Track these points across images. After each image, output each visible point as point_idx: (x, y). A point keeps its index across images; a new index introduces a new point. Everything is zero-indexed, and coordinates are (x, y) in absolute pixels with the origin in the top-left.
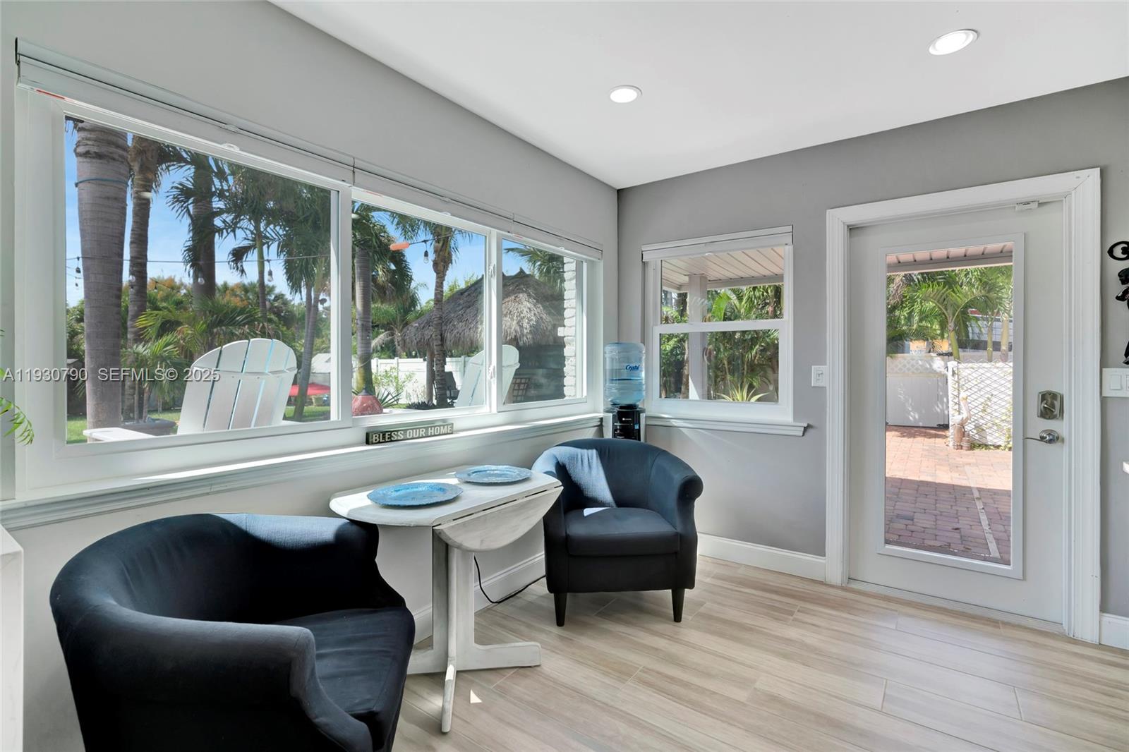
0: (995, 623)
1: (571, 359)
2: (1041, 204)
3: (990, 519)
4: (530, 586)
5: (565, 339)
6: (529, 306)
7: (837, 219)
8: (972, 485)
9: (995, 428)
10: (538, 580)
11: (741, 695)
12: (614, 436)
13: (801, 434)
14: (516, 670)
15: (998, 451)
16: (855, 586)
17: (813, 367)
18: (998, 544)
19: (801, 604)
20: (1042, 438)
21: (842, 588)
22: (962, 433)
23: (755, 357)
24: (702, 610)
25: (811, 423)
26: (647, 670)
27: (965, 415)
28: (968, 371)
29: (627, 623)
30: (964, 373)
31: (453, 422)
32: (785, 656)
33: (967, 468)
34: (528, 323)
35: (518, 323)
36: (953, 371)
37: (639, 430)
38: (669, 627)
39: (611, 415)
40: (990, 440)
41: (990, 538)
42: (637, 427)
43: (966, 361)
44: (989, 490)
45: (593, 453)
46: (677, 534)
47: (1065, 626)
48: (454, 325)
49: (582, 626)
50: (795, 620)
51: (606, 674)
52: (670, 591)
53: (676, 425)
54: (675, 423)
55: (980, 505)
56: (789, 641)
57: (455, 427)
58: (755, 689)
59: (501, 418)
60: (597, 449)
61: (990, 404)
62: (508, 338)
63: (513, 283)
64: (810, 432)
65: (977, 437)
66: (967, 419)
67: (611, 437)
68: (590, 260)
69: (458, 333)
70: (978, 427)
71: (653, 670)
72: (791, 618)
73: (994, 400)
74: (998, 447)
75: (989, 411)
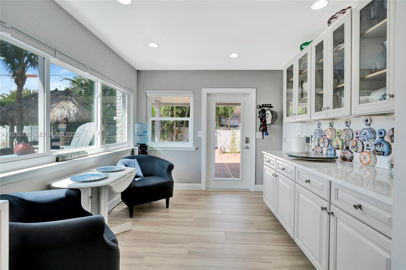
0: (237, 191)
1: (119, 128)
2: (246, 94)
3: (230, 170)
4: (113, 210)
5: (117, 121)
6: (73, 105)
7: (205, 91)
8: (225, 163)
9: (228, 148)
10: (115, 207)
11: (192, 220)
12: (139, 154)
13: (195, 150)
14: (123, 233)
15: (228, 154)
16: (208, 190)
17: (198, 131)
18: (233, 176)
19: (197, 197)
20: (246, 148)
21: (205, 191)
22: (221, 150)
23: (165, 128)
24: (173, 203)
25: (198, 147)
26: (164, 222)
27: (221, 145)
28: (222, 133)
29: (153, 212)
30: (221, 133)
31: (87, 152)
32: (198, 209)
33: (223, 158)
34: (73, 112)
35: (68, 112)
36: (219, 133)
37: (147, 152)
38: (165, 210)
39: (138, 147)
40: (227, 151)
41: (231, 174)
42: (146, 151)
43: (221, 130)
44: (228, 163)
45: (135, 160)
46: (168, 182)
47: (249, 189)
48: (29, 111)
49: (139, 216)
50: (197, 200)
51: (153, 226)
52: (165, 199)
53: (158, 150)
54: (157, 149)
55: (227, 167)
56: (198, 205)
57: (88, 154)
58: (194, 218)
59: (102, 150)
60: (136, 159)
61: (226, 141)
62: (63, 118)
63: (63, 94)
64: (197, 149)
65: (224, 150)
66: (222, 145)
67: (138, 155)
68: (128, 94)
69: (32, 115)
70: (224, 148)
71: (166, 221)
72: (196, 200)
73: (227, 140)
74: (228, 153)
75: (226, 143)
